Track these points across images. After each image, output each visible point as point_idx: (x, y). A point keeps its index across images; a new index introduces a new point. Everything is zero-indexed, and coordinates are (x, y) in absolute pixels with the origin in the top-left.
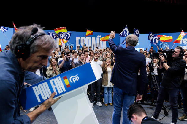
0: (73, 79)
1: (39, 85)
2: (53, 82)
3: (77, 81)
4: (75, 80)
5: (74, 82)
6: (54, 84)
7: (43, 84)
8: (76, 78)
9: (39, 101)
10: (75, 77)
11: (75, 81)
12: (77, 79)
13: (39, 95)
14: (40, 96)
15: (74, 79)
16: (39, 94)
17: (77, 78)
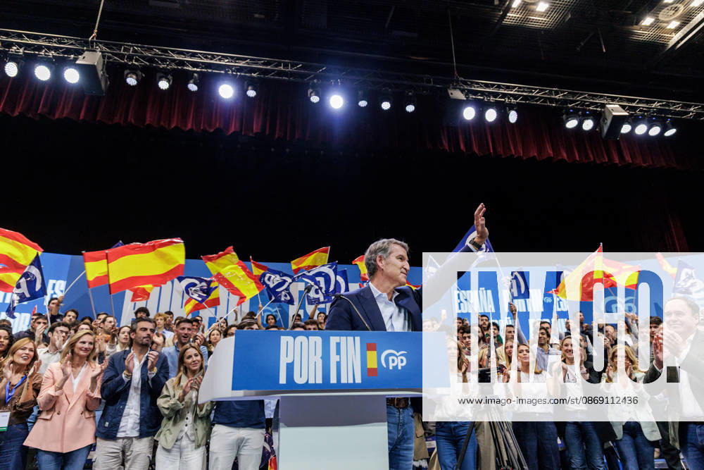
0: (391, 358)
1: (301, 339)
2: (338, 345)
3: (400, 368)
4: (395, 364)
5: (391, 368)
6: (338, 352)
7: (310, 337)
8: (399, 358)
9: (283, 380)
10: (398, 354)
11: (393, 367)
12: (399, 361)
13: (287, 364)
14: (290, 367)
15: (393, 361)
16: (290, 361)
17: (402, 361)
